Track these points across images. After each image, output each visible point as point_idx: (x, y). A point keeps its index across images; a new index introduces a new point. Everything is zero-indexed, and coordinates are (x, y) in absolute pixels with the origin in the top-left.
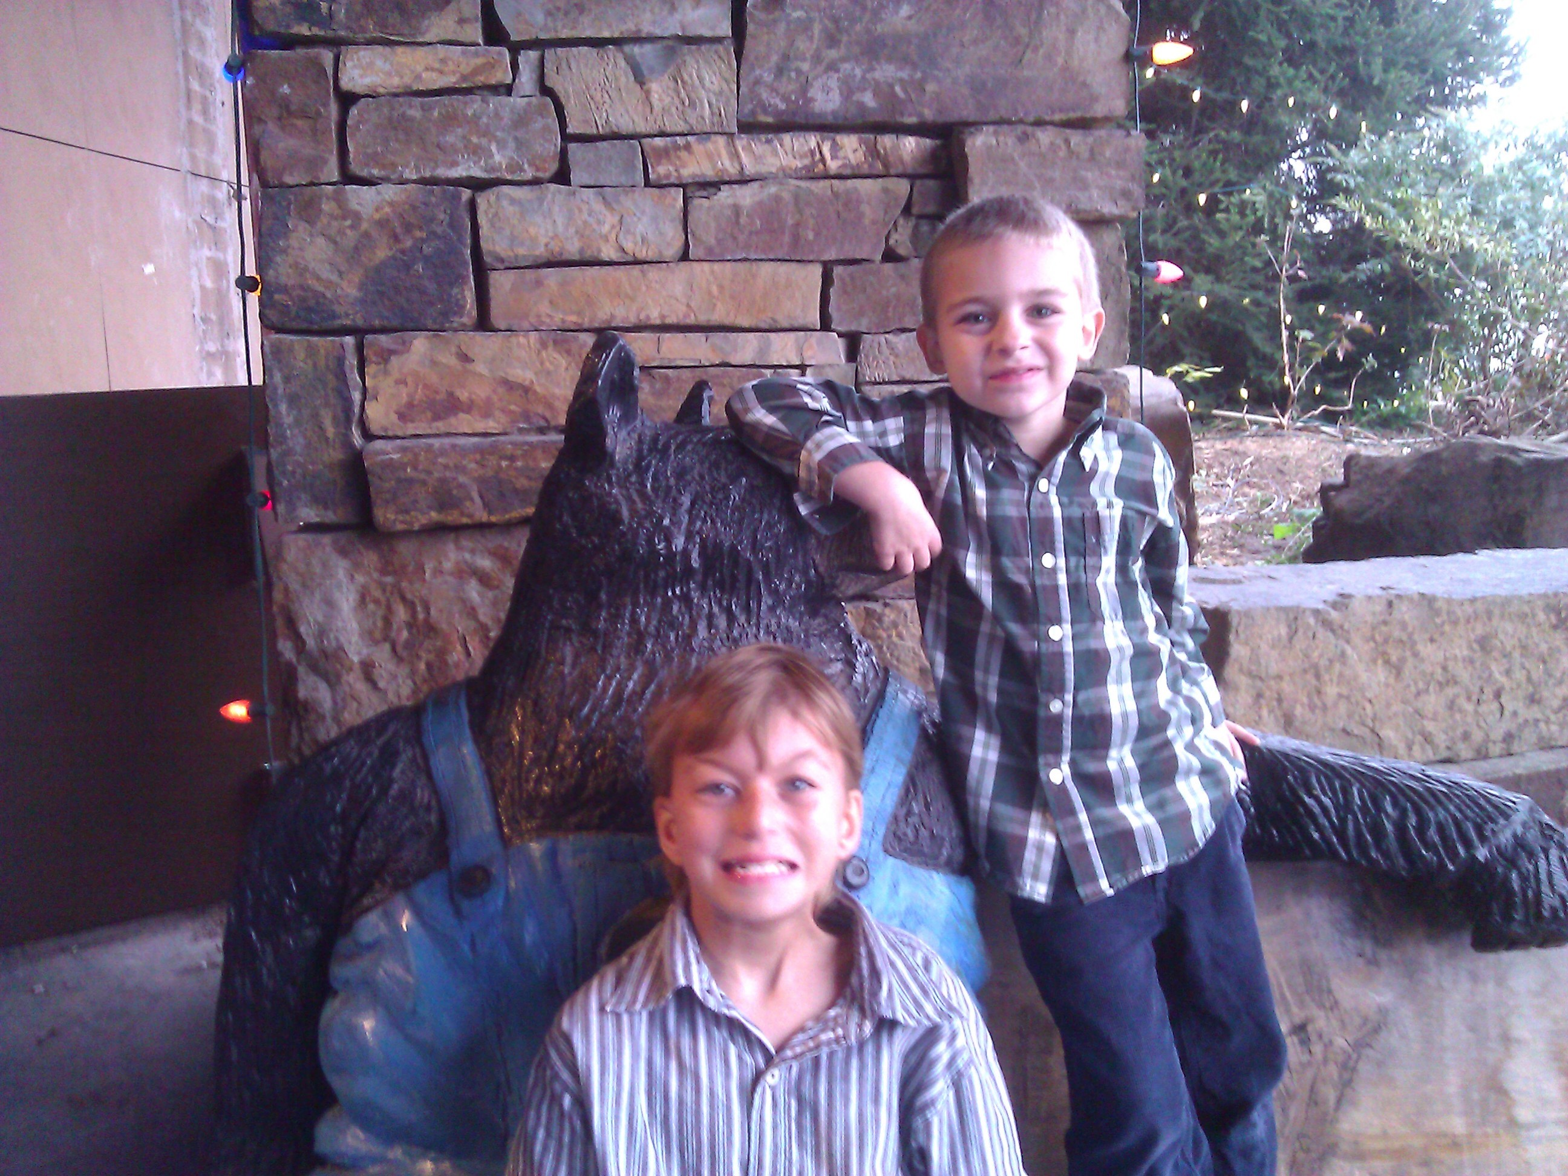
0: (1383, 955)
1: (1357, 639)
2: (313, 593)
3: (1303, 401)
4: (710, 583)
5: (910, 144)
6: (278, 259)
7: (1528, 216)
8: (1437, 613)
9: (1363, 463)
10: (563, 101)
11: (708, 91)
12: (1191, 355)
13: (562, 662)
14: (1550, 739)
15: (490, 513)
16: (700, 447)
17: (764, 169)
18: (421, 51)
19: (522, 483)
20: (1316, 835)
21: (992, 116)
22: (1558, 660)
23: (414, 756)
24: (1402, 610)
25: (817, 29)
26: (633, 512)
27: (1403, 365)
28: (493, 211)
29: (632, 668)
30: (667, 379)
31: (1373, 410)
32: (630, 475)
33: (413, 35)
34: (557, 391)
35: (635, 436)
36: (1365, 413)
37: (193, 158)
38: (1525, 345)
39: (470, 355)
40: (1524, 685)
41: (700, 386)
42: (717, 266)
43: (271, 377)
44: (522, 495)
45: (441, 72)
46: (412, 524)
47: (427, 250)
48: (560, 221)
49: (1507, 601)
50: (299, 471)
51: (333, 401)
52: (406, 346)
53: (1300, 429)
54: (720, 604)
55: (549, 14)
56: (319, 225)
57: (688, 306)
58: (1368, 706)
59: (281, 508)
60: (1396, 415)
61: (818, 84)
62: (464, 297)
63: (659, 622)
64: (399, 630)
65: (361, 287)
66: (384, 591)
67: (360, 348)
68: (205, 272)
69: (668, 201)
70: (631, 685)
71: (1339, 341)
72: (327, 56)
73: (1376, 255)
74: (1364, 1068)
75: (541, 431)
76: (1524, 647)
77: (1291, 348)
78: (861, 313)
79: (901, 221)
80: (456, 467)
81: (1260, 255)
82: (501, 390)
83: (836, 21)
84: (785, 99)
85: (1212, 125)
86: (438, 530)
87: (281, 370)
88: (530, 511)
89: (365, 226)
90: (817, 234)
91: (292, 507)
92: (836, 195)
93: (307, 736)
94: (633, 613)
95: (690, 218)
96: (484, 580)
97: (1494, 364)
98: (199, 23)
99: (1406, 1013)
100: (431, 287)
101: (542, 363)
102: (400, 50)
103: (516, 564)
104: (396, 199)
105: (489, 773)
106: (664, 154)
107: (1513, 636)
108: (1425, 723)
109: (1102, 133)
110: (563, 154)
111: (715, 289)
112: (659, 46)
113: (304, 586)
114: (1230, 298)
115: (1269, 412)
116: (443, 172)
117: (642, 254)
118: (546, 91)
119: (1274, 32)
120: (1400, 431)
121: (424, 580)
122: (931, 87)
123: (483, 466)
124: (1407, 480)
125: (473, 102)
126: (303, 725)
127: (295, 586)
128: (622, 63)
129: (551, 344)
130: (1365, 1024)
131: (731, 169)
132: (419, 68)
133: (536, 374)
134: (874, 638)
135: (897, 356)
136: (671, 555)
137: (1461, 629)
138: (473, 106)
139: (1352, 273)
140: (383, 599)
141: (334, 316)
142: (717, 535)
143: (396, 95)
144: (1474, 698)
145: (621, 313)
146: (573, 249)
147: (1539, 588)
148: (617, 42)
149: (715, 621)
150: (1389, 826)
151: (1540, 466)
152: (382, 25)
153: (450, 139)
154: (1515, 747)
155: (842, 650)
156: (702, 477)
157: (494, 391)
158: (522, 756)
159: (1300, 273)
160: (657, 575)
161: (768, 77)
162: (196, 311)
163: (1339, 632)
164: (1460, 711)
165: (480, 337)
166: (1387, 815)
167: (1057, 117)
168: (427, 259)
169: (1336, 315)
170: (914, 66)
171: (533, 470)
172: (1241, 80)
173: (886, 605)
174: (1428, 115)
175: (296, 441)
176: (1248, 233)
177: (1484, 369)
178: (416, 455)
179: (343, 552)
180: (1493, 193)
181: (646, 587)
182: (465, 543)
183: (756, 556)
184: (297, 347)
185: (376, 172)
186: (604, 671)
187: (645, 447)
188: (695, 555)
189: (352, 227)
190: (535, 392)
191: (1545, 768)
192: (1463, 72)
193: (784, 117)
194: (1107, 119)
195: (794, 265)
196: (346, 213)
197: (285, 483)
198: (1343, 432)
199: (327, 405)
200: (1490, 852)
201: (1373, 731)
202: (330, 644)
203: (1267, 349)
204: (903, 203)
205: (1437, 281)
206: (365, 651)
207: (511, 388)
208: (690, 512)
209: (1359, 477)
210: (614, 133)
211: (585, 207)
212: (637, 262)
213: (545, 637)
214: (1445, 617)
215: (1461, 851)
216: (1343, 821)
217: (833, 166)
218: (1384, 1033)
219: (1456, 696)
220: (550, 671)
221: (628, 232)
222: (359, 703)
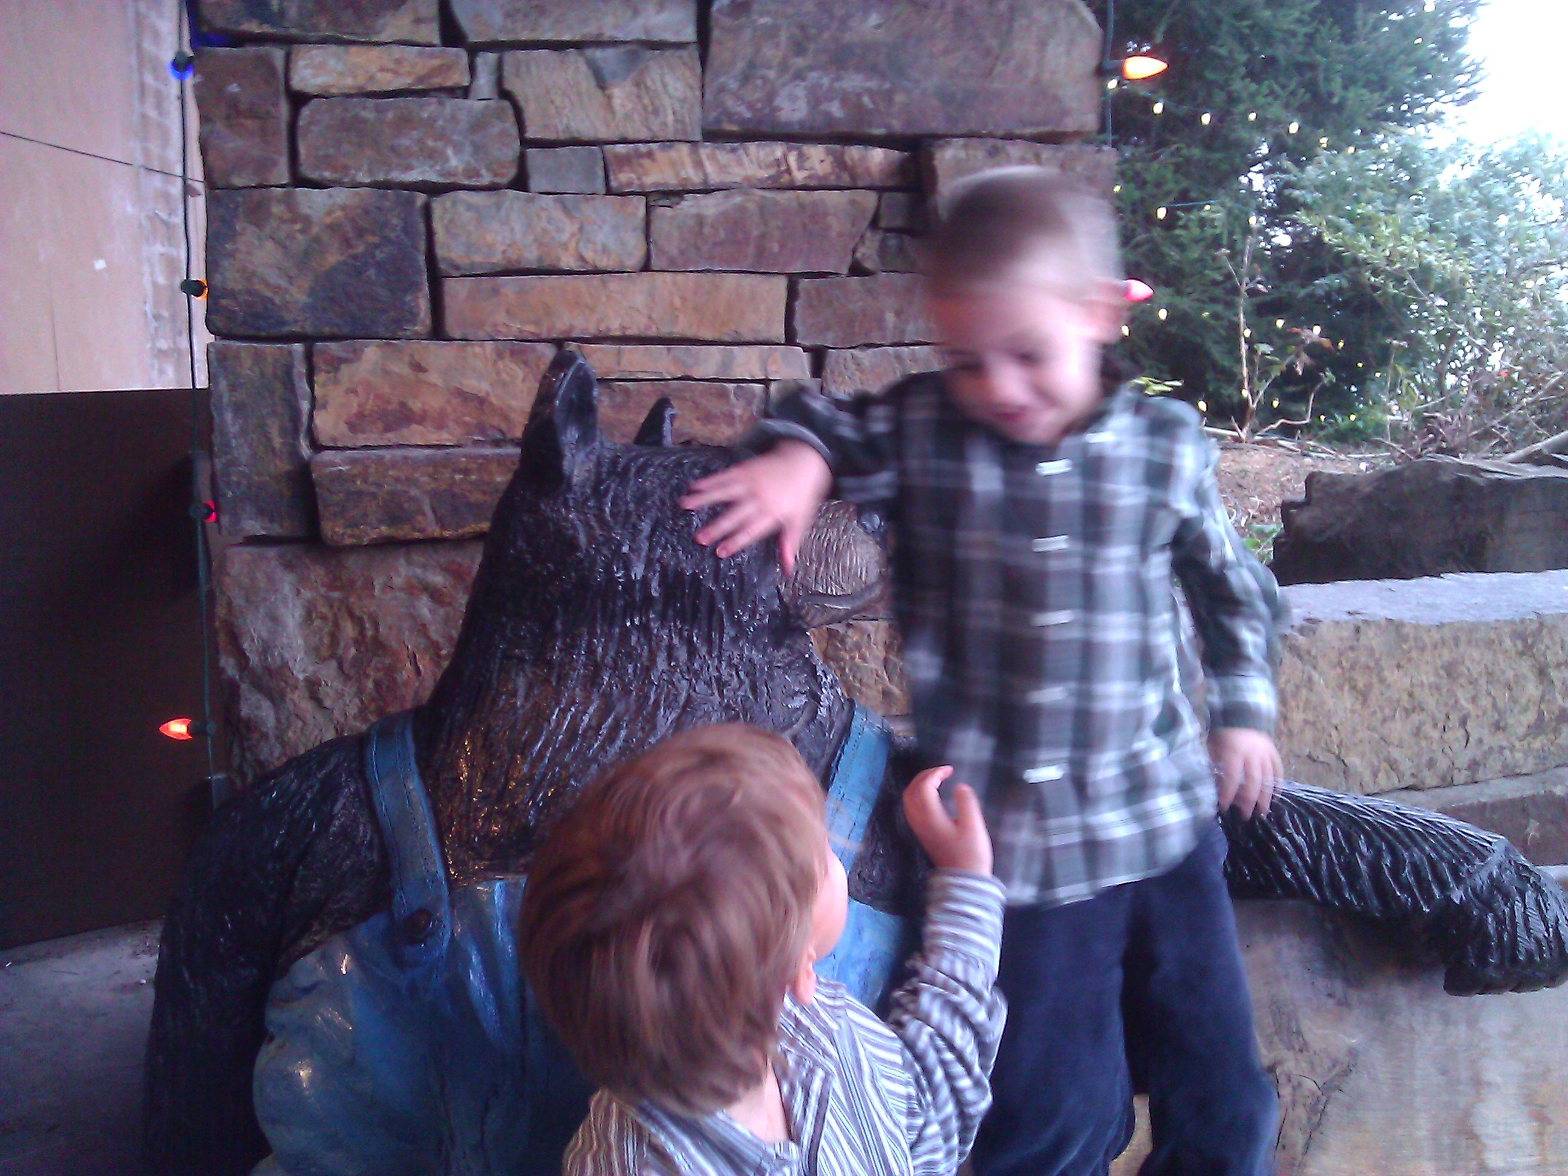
0: (1354, 995)
1: (1323, 664)
2: (257, 608)
3: (1262, 415)
4: (670, 613)
5: (878, 156)
6: (225, 263)
7: (1485, 234)
8: (1405, 639)
9: (1325, 480)
10: (522, 103)
11: (671, 97)
12: (1150, 367)
13: (514, 694)
14: (1516, 766)
15: (443, 527)
16: (660, 471)
17: (728, 179)
18: (376, 51)
19: (476, 497)
20: (1289, 875)
21: (962, 129)
22: (1523, 688)
23: (357, 789)
24: (1370, 637)
25: (783, 36)
26: (591, 538)
27: (1361, 379)
28: (448, 216)
29: (587, 701)
30: (627, 392)
31: (1331, 423)
32: (587, 499)
33: (367, 35)
34: (513, 403)
35: (593, 457)
36: (1322, 428)
37: (146, 152)
38: (1480, 362)
39: (423, 364)
40: (1489, 713)
41: (663, 404)
42: (680, 277)
43: (217, 385)
44: (476, 509)
45: (395, 72)
46: (360, 538)
47: (379, 255)
48: (518, 227)
49: (1473, 628)
50: (244, 482)
51: (279, 409)
52: (357, 354)
53: (1258, 443)
54: (681, 637)
55: (508, 15)
56: (268, 229)
57: (650, 318)
58: (1334, 732)
59: (225, 520)
60: (1353, 429)
61: (784, 93)
62: (417, 306)
63: (617, 652)
64: (347, 648)
65: (312, 292)
66: (331, 607)
67: (309, 356)
68: (158, 269)
69: (630, 209)
70: (586, 719)
71: (1298, 356)
72: (277, 54)
73: (1335, 270)
74: (1333, 1111)
75: (497, 443)
76: (1490, 674)
77: (1251, 362)
78: (827, 328)
79: (869, 234)
80: (407, 479)
81: (1220, 268)
82: (456, 401)
83: (803, 28)
84: (750, 106)
85: (1174, 139)
86: (388, 545)
87: (226, 378)
88: (485, 526)
89: (315, 230)
90: (782, 247)
91: (236, 520)
92: (802, 206)
93: (248, 756)
94: (590, 644)
95: (653, 228)
96: (436, 596)
97: (1450, 380)
98: (153, 16)
99: (1376, 1054)
100: (384, 294)
101: (498, 374)
102: (353, 49)
103: (469, 581)
104: (348, 203)
105: (436, 812)
106: (625, 161)
107: (1479, 663)
108: (1390, 749)
109: (1073, 147)
110: (522, 160)
111: (677, 302)
112: (622, 50)
113: (248, 600)
114: (1189, 311)
115: (1227, 425)
116: (398, 176)
117: (603, 263)
118: (504, 94)
119: (1237, 48)
120: (1357, 446)
121: (374, 597)
122: (899, 98)
123: (436, 479)
124: (1368, 498)
125: (430, 104)
126: (246, 744)
127: (239, 601)
128: (584, 68)
129: (507, 355)
130: (1334, 1066)
131: (694, 177)
132: (373, 68)
133: (492, 385)
134: (838, 659)
135: (862, 372)
136: (629, 583)
137: (1428, 656)
138: (429, 108)
139: (1310, 289)
140: (330, 615)
141: (283, 323)
142: (678, 563)
143: (350, 96)
144: (1441, 725)
145: (582, 324)
146: (531, 257)
147: (1507, 614)
148: (578, 45)
149: (675, 654)
150: (1363, 867)
151: (1502, 488)
152: (335, 22)
153: (404, 142)
154: (1480, 775)
155: (807, 683)
156: (663, 503)
157: (448, 402)
158: (470, 793)
159: (1260, 286)
160: (615, 604)
161: (733, 85)
162: (148, 308)
163: (1306, 657)
164: (1426, 738)
165: (433, 345)
166: (1362, 855)
167: (1028, 131)
168: (379, 265)
169: (1296, 330)
170: (883, 76)
171: (488, 484)
172: (1202, 94)
173: (849, 626)
174: (1386, 132)
175: (241, 451)
176: (1208, 247)
177: (1440, 385)
178: (366, 468)
179: (289, 566)
180: (1450, 212)
181: (603, 614)
182: (417, 558)
183: (719, 586)
184: (243, 354)
185: (327, 175)
186: (558, 704)
187: (604, 469)
188: (654, 584)
189: (302, 231)
190: (491, 403)
191: (1509, 796)
192: (1421, 89)
193: (751, 126)
194: (1077, 135)
195: (758, 277)
196: (296, 217)
197: (230, 494)
198: (1300, 446)
199: (274, 413)
200: (1466, 892)
201: (1338, 757)
202: (274, 661)
203: (1226, 362)
204: (869, 216)
205: (1395, 296)
206: (311, 669)
207: (466, 399)
208: (650, 538)
209: (1320, 495)
210: (574, 138)
211: (544, 214)
212: (597, 272)
213: (497, 667)
214: (1412, 643)
215: (1437, 892)
216: (1316, 860)
217: (799, 176)
218: (1353, 1076)
219: (1422, 723)
220: (501, 703)
221: (589, 241)
222: (304, 723)
